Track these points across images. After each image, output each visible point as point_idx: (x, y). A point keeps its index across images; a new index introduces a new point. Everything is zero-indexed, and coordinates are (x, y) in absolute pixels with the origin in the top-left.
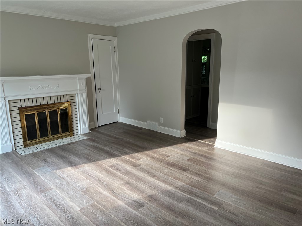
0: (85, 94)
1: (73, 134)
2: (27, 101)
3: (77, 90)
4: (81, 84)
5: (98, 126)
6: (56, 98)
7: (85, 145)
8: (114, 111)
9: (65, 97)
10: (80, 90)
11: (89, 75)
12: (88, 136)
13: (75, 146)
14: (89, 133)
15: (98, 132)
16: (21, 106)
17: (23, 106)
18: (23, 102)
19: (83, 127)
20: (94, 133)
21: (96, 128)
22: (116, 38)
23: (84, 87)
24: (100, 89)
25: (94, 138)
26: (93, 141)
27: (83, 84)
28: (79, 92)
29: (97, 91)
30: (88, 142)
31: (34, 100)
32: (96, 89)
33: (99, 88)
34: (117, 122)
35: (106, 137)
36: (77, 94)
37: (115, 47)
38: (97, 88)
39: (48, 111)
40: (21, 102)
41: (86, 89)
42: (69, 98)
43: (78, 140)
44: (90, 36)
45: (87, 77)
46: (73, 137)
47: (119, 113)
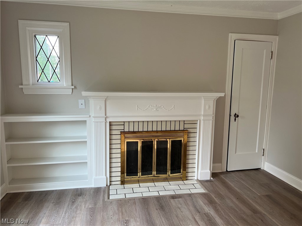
0: (211, 122)
1: (185, 178)
2: (131, 125)
3: (200, 115)
4: (207, 107)
5: (227, 170)
6: (168, 124)
7: (195, 207)
8: (257, 151)
9: (182, 124)
10: (204, 116)
11: (222, 95)
12: (205, 187)
13: (180, 206)
14: (210, 181)
15: (224, 183)
16: (124, 130)
17: (126, 130)
18: (126, 125)
19: (202, 169)
20: (217, 183)
21: (222, 173)
22: (277, 38)
23: (211, 111)
24: (236, 116)
25: (213, 196)
26: (211, 202)
27: (209, 107)
28: (202, 118)
29: (233, 118)
30: (201, 202)
31: (141, 124)
32: (230, 115)
33: (236, 114)
34: (260, 169)
35: (235, 200)
36: (199, 121)
37: (272, 52)
38: (233, 114)
39: (156, 140)
40: (124, 125)
41: (213, 114)
42: (186, 126)
43: (188, 192)
44: (232, 37)
45: (217, 97)
46: (185, 182)
47: (264, 155)
